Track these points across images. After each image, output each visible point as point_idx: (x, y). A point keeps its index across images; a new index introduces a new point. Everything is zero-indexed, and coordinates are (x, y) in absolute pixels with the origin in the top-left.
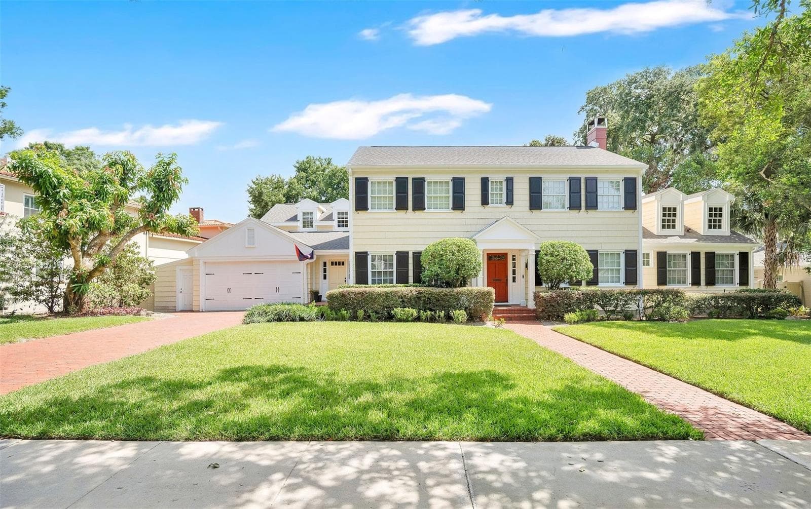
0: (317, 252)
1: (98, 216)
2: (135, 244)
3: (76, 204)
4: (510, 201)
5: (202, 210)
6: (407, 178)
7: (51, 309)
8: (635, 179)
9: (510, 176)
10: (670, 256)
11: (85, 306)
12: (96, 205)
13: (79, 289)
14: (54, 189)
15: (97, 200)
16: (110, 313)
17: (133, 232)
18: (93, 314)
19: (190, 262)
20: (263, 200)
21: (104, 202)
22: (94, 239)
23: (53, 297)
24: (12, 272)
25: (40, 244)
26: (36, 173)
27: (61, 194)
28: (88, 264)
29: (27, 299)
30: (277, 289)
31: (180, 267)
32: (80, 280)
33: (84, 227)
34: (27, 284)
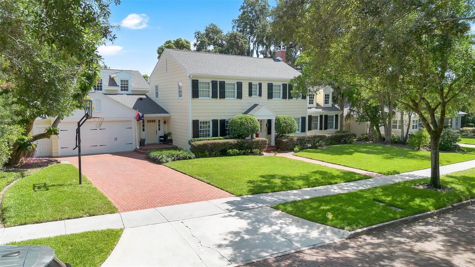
0: (145, 116)
4: (260, 95)
6: (217, 81)
9: (260, 82)
10: (312, 117)
30: (116, 139)
31: (36, 126)
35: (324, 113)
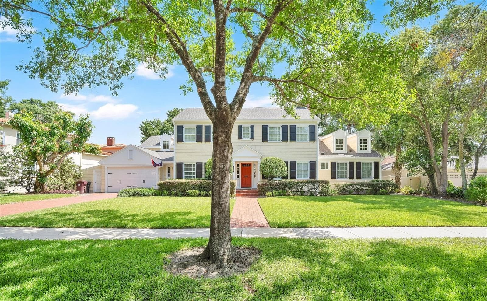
0: (164, 162)
1: (50, 145)
2: (71, 158)
3: (39, 139)
4: (252, 137)
5: (114, 138)
6: (202, 126)
7: (28, 190)
8: (315, 126)
10: (338, 164)
11: (45, 189)
12: (49, 140)
13: (42, 180)
14: (29, 132)
15: (50, 137)
16: (57, 193)
17: (68, 153)
18: (48, 193)
19: (100, 167)
20: (148, 133)
21: (53, 138)
22: (50, 156)
23: (29, 185)
24: (10, 172)
25: (24, 158)
26: (21, 125)
27: (33, 134)
28: (46, 168)
29: (16, 185)
30: (144, 181)
31: (95, 170)
32: (42, 176)
33: (43, 150)
34: (17, 178)
35: (356, 160)
